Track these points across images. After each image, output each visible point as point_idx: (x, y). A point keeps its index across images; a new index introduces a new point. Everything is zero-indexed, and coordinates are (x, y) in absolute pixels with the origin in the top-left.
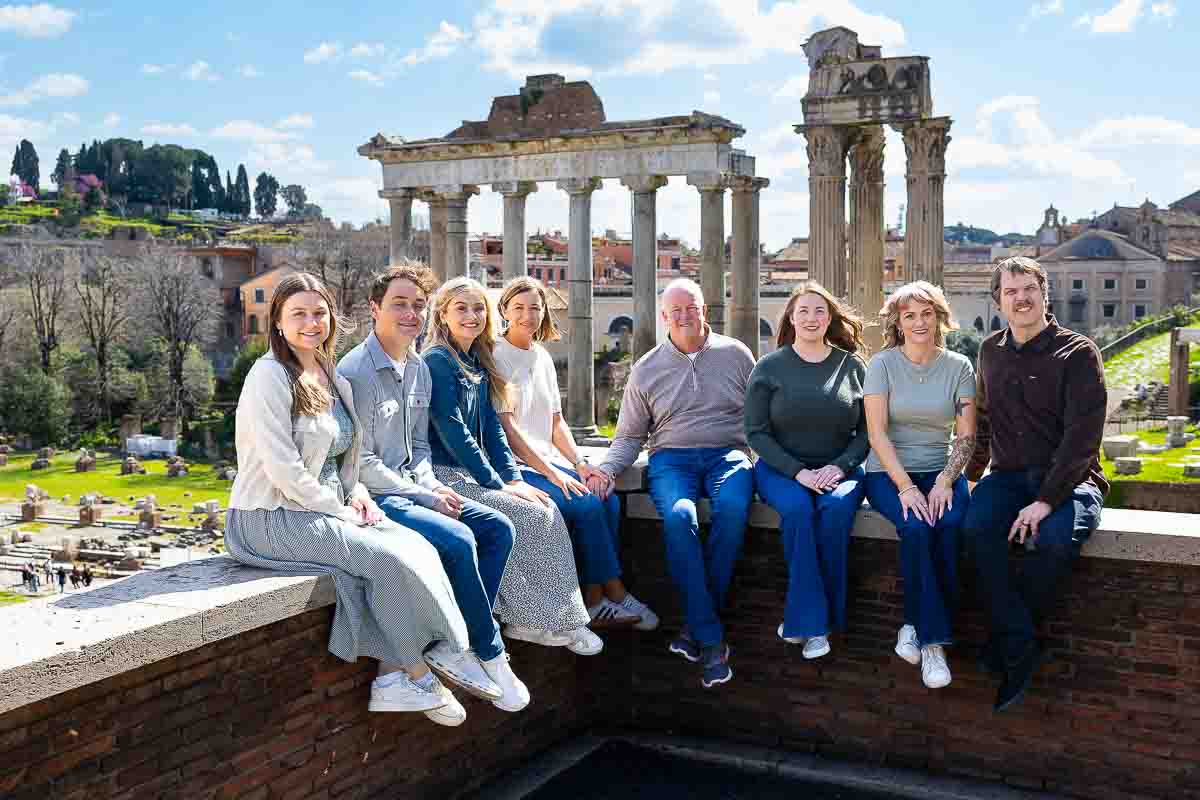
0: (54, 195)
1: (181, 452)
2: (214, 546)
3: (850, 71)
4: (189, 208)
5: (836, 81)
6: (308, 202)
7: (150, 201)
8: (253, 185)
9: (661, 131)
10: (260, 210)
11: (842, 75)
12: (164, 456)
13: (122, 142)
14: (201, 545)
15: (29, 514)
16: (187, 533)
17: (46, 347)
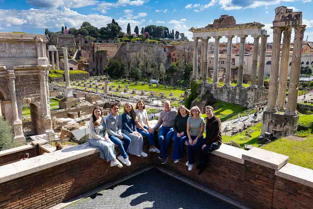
0: (141, 36)
1: (159, 83)
2: (162, 100)
3: (284, 15)
4: (164, 38)
5: (281, 18)
6: (185, 36)
7: (157, 36)
8: (175, 33)
9: (247, 26)
10: (176, 38)
11: (282, 16)
12: (156, 83)
13: (152, 26)
14: (160, 100)
15: (133, 93)
16: (158, 98)
17: (138, 64)
